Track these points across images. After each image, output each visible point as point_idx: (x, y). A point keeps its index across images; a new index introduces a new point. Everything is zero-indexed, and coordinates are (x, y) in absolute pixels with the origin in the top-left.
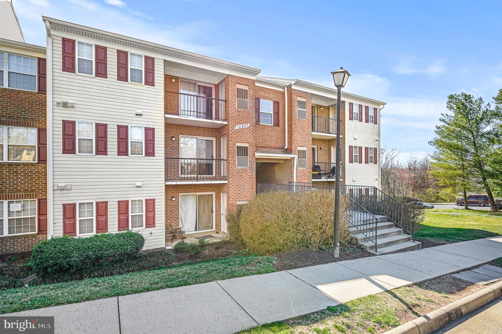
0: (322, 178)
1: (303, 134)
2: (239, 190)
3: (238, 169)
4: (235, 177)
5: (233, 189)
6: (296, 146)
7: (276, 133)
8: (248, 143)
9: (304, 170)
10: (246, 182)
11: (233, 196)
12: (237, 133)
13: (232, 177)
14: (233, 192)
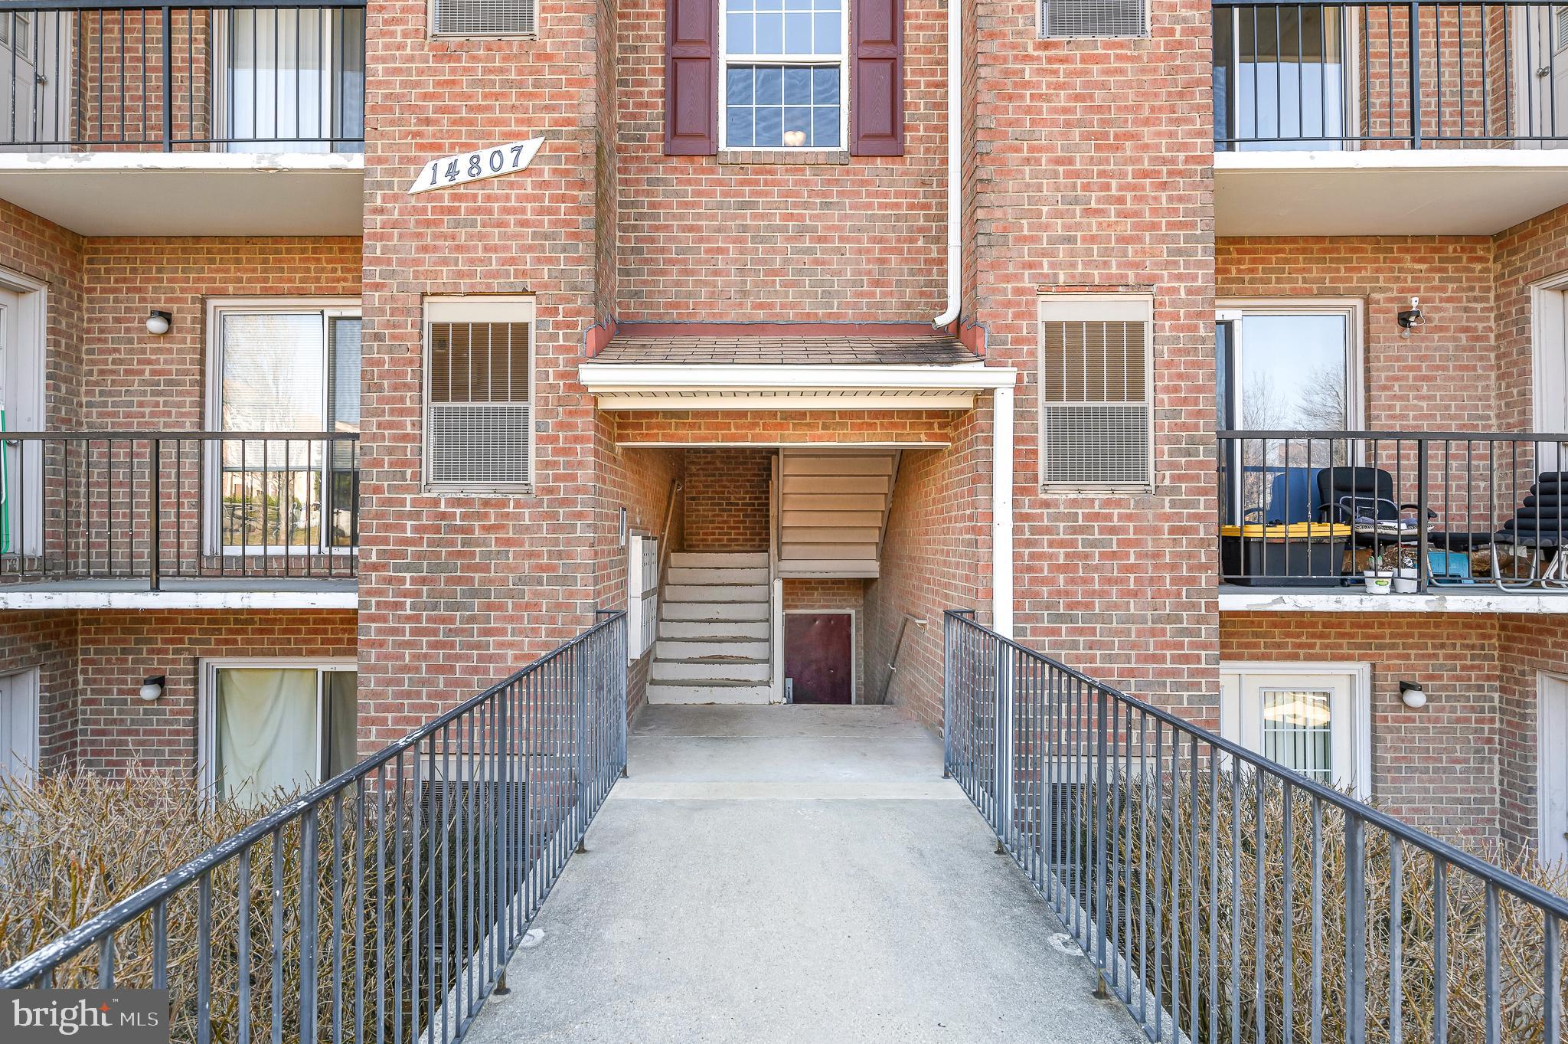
0: (1372, 586)
1: (1102, 174)
2: (439, 669)
3: (436, 502)
4: (408, 568)
5: (386, 657)
6: (1019, 292)
7: (869, 206)
8: (525, 292)
9: (1118, 503)
10: (501, 607)
11: (387, 708)
12: (428, 223)
13: (385, 567)
14: (389, 682)
